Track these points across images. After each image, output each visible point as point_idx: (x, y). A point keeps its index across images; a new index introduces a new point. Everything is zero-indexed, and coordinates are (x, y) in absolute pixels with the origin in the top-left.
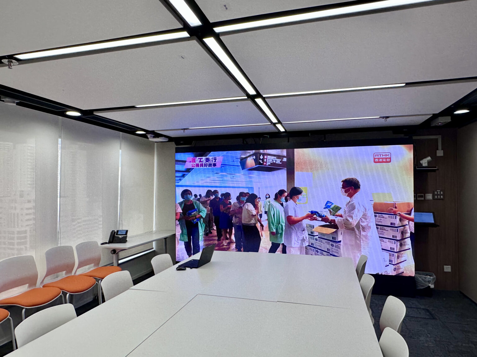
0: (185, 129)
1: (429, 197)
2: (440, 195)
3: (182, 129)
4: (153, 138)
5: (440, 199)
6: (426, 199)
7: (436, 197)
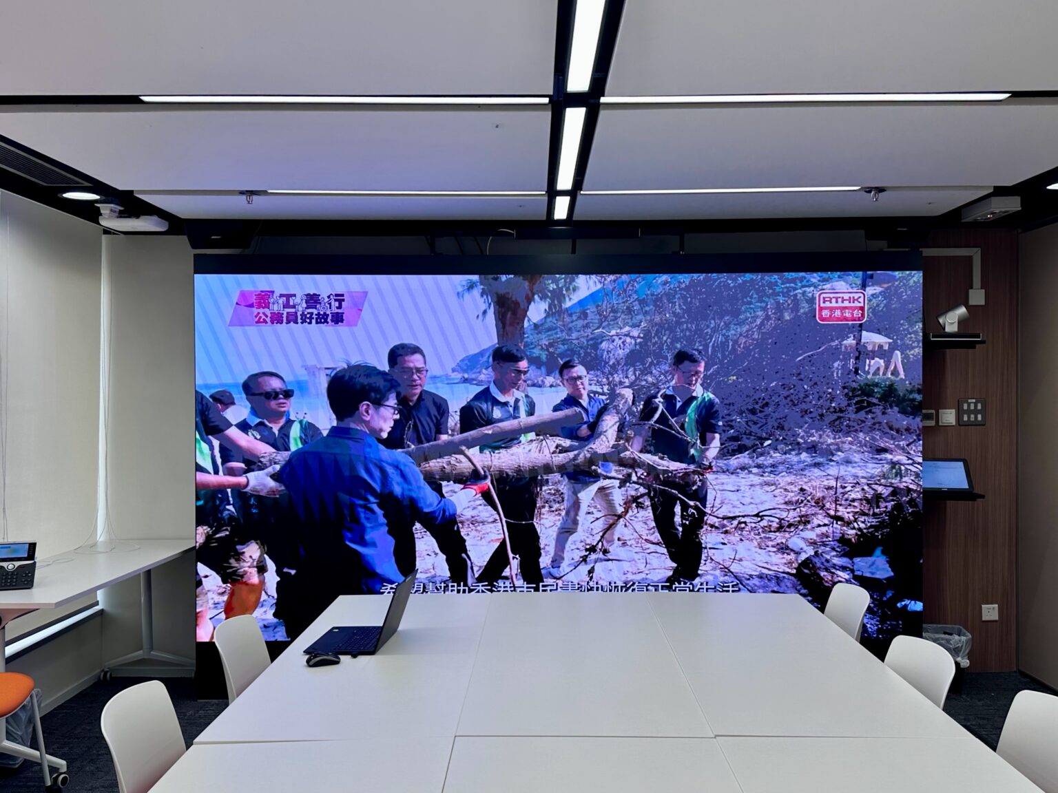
0: (252, 193)
1: (949, 417)
2: (976, 412)
3: (242, 193)
4: (118, 217)
5: (976, 424)
6: (940, 424)
7: (965, 418)
